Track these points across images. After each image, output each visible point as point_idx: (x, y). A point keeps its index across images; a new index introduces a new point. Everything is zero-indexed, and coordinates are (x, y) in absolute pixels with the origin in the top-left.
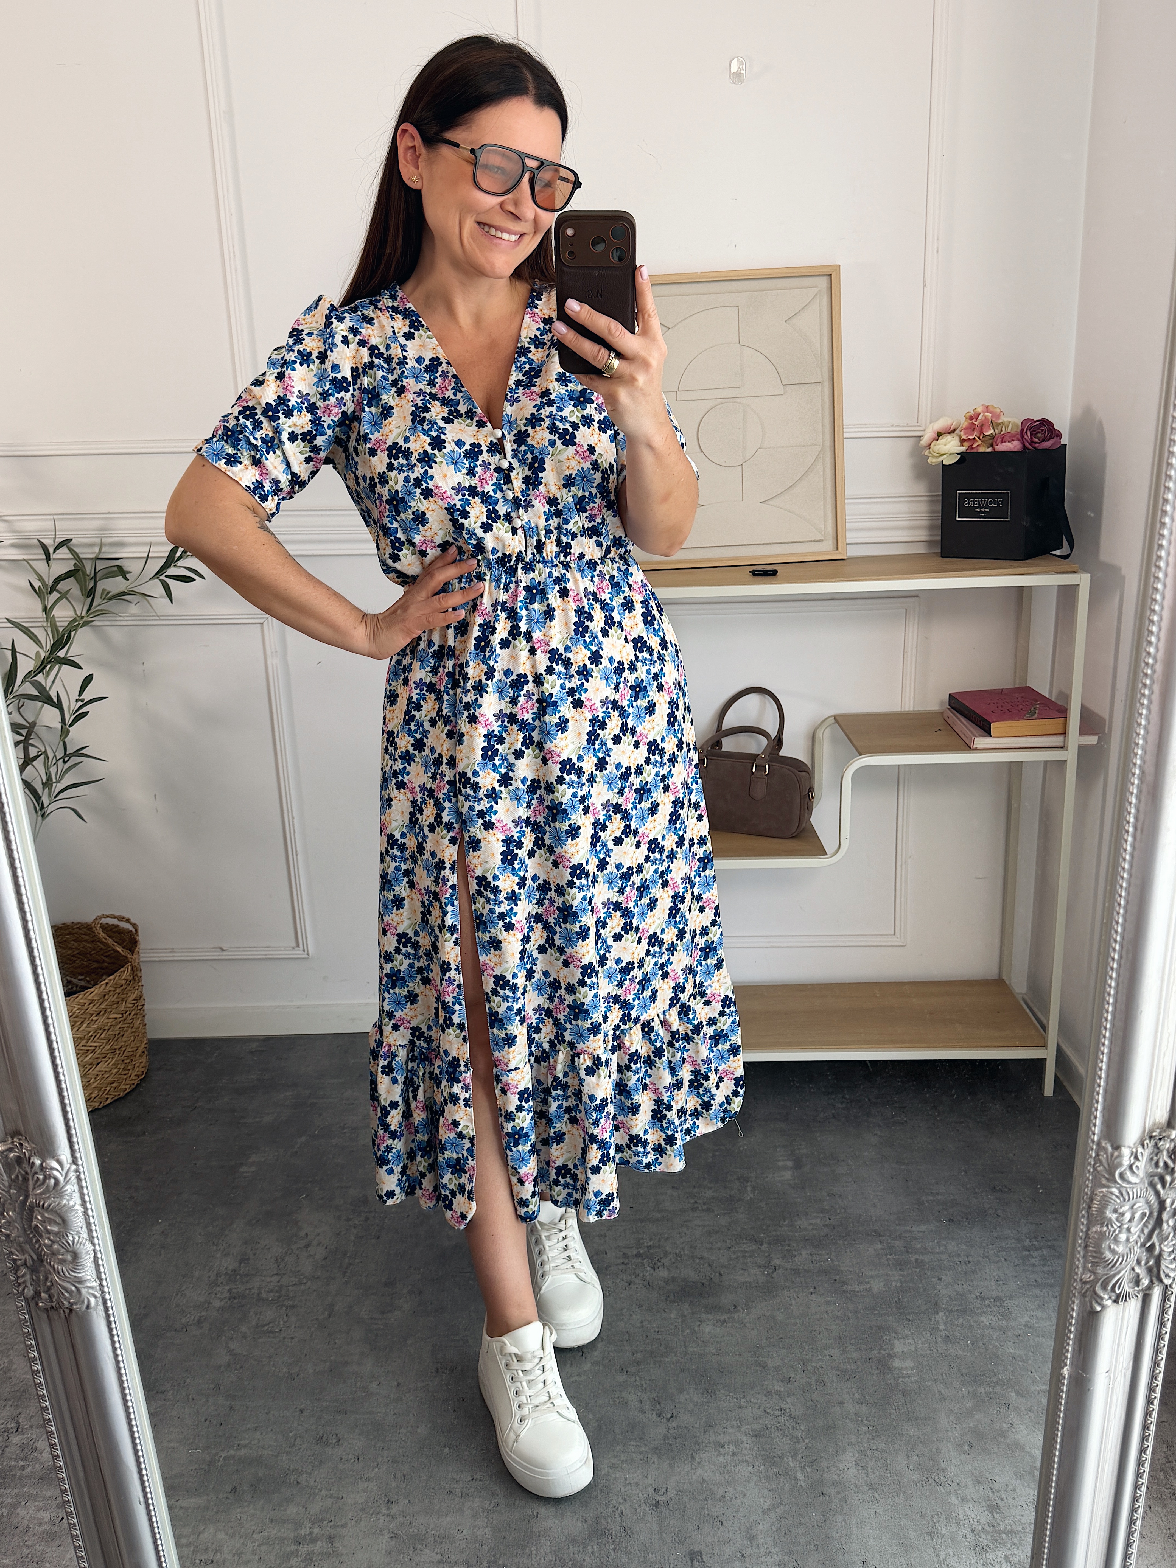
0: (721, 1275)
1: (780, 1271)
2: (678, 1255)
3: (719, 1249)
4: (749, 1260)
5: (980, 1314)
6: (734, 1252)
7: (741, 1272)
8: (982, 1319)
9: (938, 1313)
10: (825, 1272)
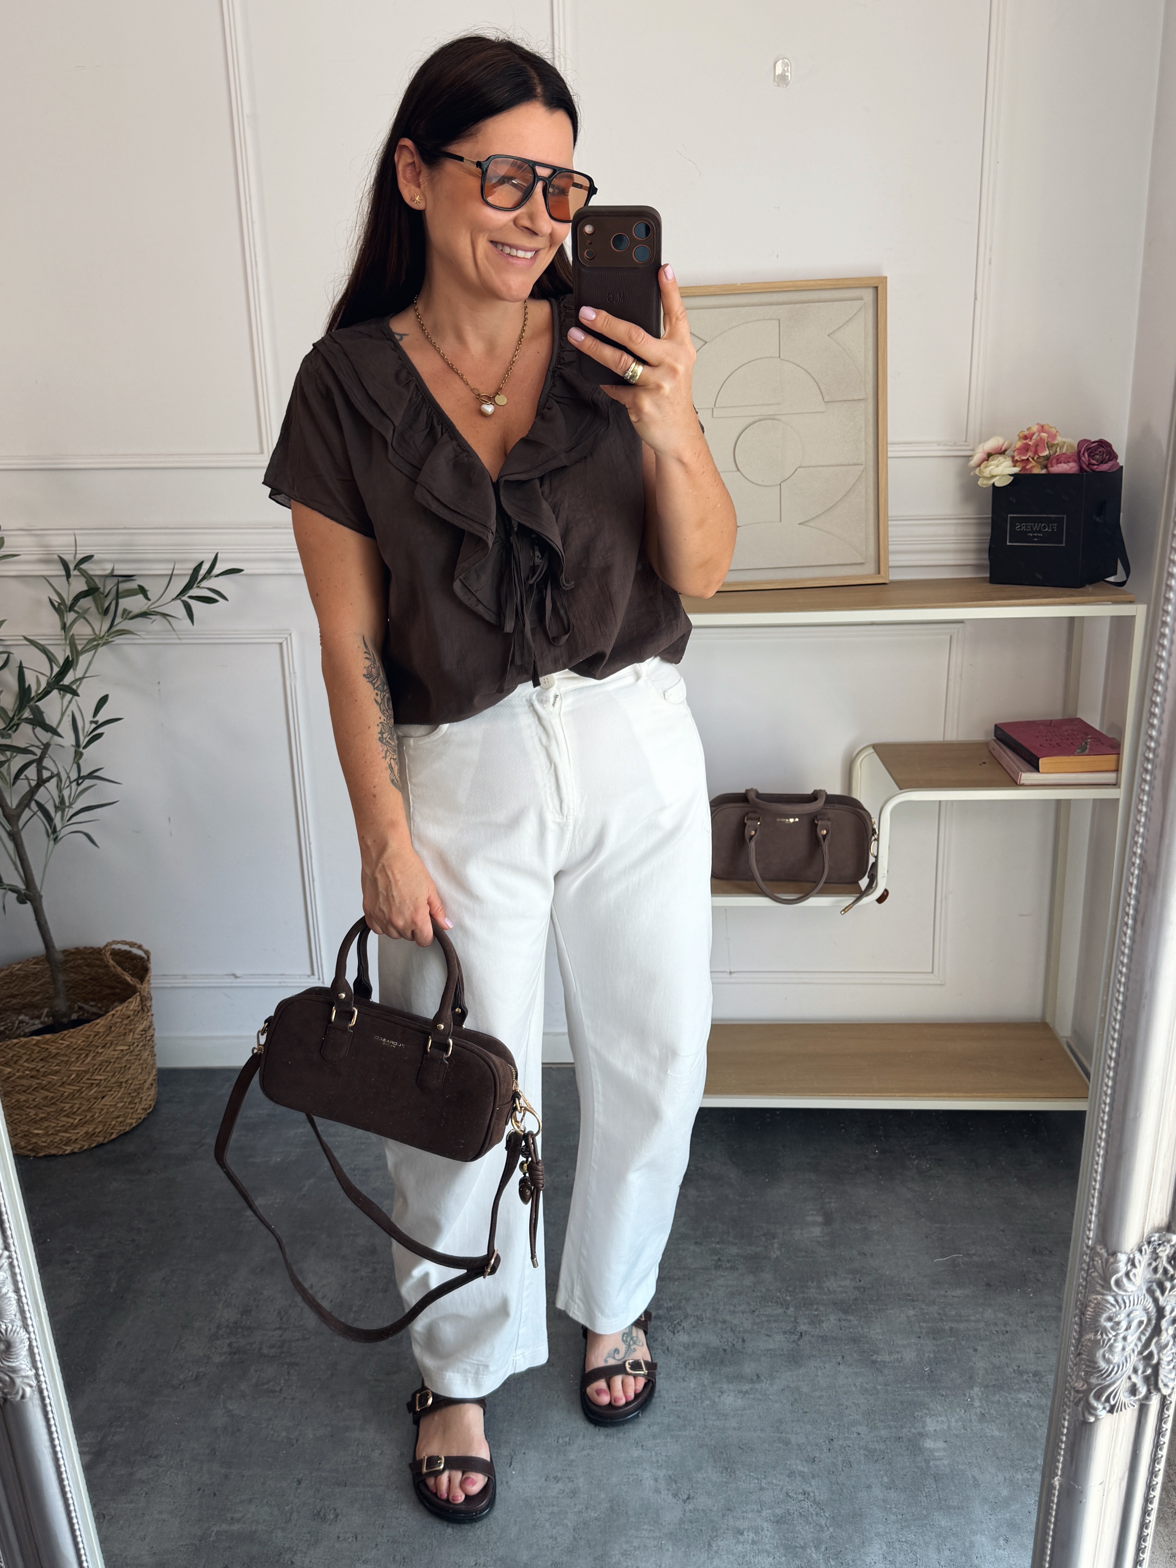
0: (744, 1341)
1: (806, 1338)
2: (699, 1318)
3: (743, 1313)
4: (774, 1325)
5: (1019, 1390)
6: (758, 1316)
7: (767, 1338)
8: (1020, 1396)
9: (972, 1387)
10: (854, 1340)
